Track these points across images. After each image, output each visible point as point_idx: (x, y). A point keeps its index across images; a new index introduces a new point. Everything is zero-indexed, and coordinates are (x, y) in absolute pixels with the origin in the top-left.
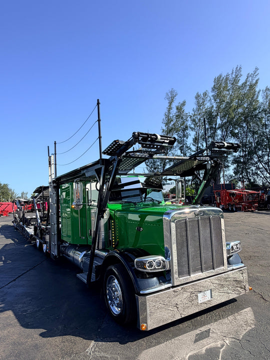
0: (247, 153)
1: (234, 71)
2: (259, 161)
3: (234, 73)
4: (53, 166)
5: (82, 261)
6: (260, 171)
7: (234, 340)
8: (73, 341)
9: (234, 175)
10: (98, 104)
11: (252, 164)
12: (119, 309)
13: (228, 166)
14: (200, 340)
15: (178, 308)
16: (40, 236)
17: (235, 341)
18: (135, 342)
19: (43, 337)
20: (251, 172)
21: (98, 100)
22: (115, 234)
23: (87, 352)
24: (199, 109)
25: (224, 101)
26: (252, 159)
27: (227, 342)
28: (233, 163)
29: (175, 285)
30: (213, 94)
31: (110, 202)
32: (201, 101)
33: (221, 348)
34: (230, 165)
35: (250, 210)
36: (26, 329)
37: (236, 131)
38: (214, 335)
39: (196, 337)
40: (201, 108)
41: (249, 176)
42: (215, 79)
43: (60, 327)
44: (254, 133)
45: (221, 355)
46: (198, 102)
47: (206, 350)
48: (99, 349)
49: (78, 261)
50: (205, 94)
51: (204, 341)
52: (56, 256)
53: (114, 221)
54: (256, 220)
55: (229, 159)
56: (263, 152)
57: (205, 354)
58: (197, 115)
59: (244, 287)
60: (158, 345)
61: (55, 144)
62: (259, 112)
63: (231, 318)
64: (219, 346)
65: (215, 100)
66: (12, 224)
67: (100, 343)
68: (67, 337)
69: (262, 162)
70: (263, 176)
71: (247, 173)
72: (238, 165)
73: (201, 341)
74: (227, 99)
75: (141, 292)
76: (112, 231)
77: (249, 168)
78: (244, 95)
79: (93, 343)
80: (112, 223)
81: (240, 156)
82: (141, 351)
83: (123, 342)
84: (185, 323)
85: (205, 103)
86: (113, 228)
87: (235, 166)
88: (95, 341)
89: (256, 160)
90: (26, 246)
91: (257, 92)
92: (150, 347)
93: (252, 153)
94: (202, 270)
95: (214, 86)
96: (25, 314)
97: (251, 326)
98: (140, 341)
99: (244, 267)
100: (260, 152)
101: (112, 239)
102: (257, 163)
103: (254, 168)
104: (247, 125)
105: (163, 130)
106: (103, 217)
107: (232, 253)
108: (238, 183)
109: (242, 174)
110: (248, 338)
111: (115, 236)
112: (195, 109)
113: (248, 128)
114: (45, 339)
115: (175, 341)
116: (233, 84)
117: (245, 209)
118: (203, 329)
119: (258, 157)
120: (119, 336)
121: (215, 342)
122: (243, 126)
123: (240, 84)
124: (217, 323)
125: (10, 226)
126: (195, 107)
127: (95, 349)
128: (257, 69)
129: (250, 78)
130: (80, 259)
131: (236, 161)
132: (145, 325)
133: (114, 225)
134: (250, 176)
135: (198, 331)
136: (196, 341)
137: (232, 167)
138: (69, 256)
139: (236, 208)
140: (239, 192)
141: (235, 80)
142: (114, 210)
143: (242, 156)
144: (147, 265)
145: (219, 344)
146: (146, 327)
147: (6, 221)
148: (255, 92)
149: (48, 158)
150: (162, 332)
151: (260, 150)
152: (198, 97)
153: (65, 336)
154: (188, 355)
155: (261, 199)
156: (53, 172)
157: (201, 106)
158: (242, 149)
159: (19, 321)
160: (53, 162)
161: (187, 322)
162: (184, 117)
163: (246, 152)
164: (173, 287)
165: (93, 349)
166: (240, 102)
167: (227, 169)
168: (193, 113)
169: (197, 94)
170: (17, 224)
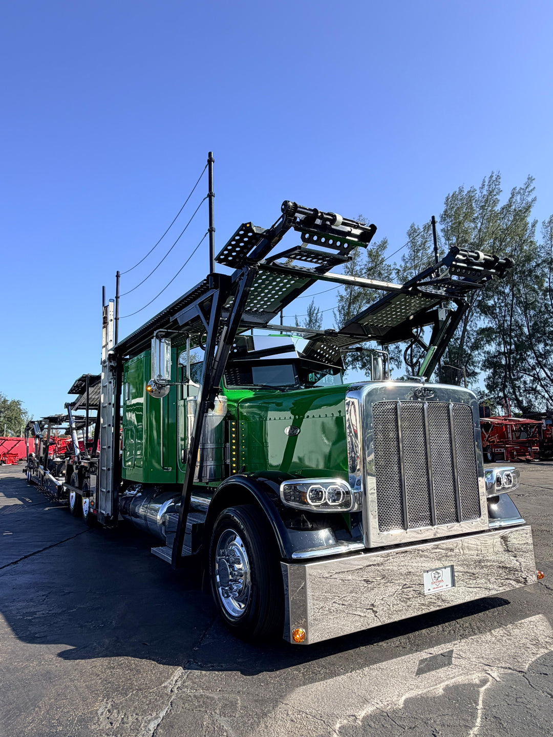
0: (513, 347)
1: (486, 183)
2: (539, 364)
3: (486, 188)
4: (111, 325)
5: (164, 523)
6: (542, 386)
7: (510, 671)
8: (133, 666)
9: (487, 391)
10: (210, 161)
11: (525, 370)
12: (243, 606)
13: (474, 374)
14: (429, 670)
15: (375, 612)
16: (77, 484)
17: (512, 674)
18: (278, 672)
19: (66, 658)
20: (522, 386)
21: (210, 154)
22: (237, 450)
23: (165, 687)
24: (414, 257)
25: (466, 241)
26: (523, 359)
27: (495, 675)
28: (485, 366)
29: (372, 545)
30: (443, 226)
31: (230, 387)
32: (419, 241)
33: (482, 686)
34: (477, 370)
35: (523, 458)
36: (29, 645)
37: (491, 303)
38: (463, 662)
39: (420, 664)
40: (420, 254)
41: (518, 394)
42: (447, 199)
43: (107, 641)
44: (527, 306)
45: (481, 698)
46: (413, 243)
47: (447, 689)
48: (194, 683)
49: (155, 522)
50: (427, 227)
51: (441, 672)
52: (108, 517)
53: (237, 423)
54: (537, 475)
55: (476, 359)
56: (546, 345)
57: (444, 696)
58: (410, 269)
59: (523, 580)
60: (332, 677)
61: (118, 276)
62: (538, 265)
63: (498, 632)
64: (477, 681)
65: (448, 239)
66: (24, 476)
67: (197, 673)
68: (121, 658)
69: (545, 365)
70: (547, 396)
71: (514, 387)
72: (494, 370)
73: (433, 673)
74: (473, 237)
75: (294, 556)
76: (232, 444)
77: (519, 378)
78: (507, 229)
79: (179, 671)
80: (232, 426)
81: (500, 353)
82: (291, 688)
83: (249, 670)
84: (395, 639)
85: (427, 245)
86: (234, 439)
87: (489, 372)
88: (185, 668)
89: (532, 362)
90: (47, 509)
91: (530, 225)
92: (312, 680)
93: (523, 347)
94: (431, 520)
95: (446, 211)
96: (30, 618)
97: (547, 648)
98: (289, 669)
99: (525, 525)
100: (541, 347)
101: (232, 462)
102: (533, 368)
103: (528, 379)
104: (512, 290)
105: (342, 297)
106: (213, 407)
107: (498, 491)
108: (495, 408)
109: (503, 390)
110: (544, 670)
111: (237, 456)
112: (407, 256)
113: (513, 295)
114: (69, 663)
115: (372, 672)
116: (483, 207)
117: (512, 456)
118: (437, 650)
119: (537, 357)
120: (240, 660)
121: (467, 674)
122: (504, 293)
123: (498, 208)
124: (469, 640)
125: (19, 480)
126: (407, 252)
127: (184, 682)
128: (531, 179)
129: (518, 197)
130: (159, 517)
131: (491, 363)
132: (301, 630)
133: (237, 433)
134: (521, 396)
135: (424, 655)
136: (420, 672)
137: (483, 375)
138: (136, 515)
139: (492, 454)
140: (500, 422)
141: (486, 201)
142: (236, 401)
143: (504, 353)
144: (309, 495)
145: (475, 678)
146: (305, 637)
147: (10, 472)
148: (526, 224)
149: (102, 309)
150: (340, 654)
151: (539, 342)
152: (412, 233)
153: (117, 658)
154: (404, 698)
155: (545, 437)
156: (111, 336)
157: (418, 251)
158: (503, 339)
159: (14, 630)
160: (111, 316)
161: (399, 638)
162: (383, 272)
163: (510, 344)
164: (367, 550)
165: (179, 684)
166: (498, 243)
167: (472, 379)
168: (403, 264)
169: (412, 227)
170: (32, 473)
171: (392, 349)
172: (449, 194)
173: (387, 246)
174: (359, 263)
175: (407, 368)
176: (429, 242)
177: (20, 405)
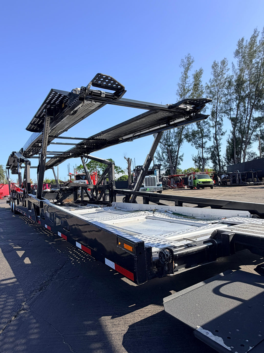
24: (216, 80)
30: (236, 59)
32: (219, 70)
42: (238, 42)
46: (215, 71)
50: (223, 63)
58: (215, 86)
66: (8, 206)
85: (224, 72)
112: (212, 79)
126: (212, 77)
152: (215, 66)
157: (219, 76)
168: (210, 84)
169: (214, 63)
170: (16, 203)
171: (206, 131)
172: (240, 39)
173: (203, 72)
174: (188, 83)
175: (214, 141)
176: (224, 71)
177: (2, 167)
